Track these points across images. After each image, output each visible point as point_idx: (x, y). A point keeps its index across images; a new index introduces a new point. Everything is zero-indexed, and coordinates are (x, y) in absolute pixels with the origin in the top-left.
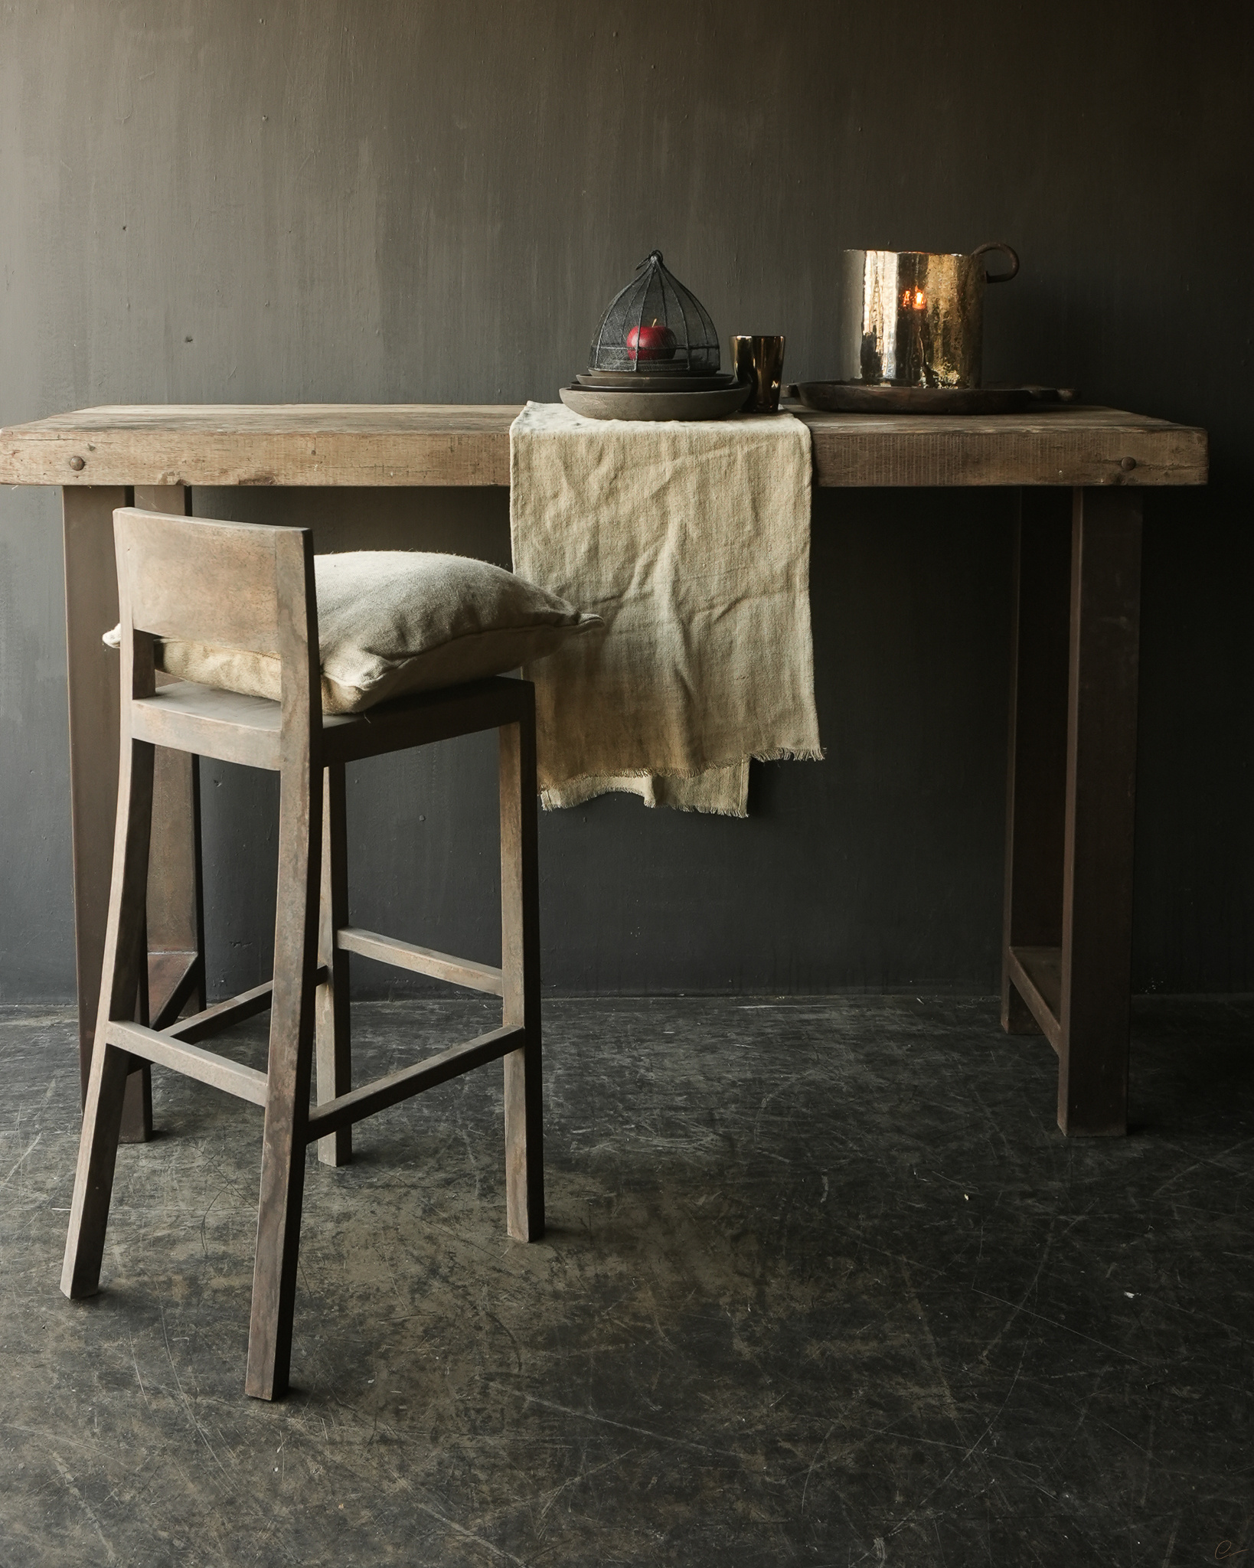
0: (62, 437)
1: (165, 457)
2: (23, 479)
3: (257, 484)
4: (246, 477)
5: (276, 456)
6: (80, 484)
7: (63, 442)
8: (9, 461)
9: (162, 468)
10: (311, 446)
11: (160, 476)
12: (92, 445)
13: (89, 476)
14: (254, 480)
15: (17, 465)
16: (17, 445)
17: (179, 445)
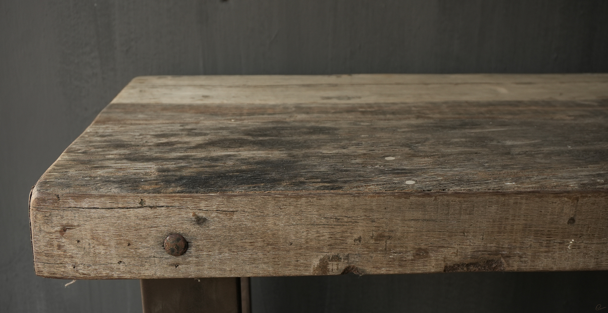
0: (148, 202)
1: (326, 233)
2: (81, 269)
3: (472, 268)
4: (457, 259)
5: (509, 228)
6: (181, 276)
7: (149, 212)
8: (55, 243)
9: (319, 249)
10: (568, 211)
11: (316, 262)
12: (202, 214)
13: (197, 264)
14: (468, 265)
15: (71, 248)
16: (69, 217)
17: (350, 214)
